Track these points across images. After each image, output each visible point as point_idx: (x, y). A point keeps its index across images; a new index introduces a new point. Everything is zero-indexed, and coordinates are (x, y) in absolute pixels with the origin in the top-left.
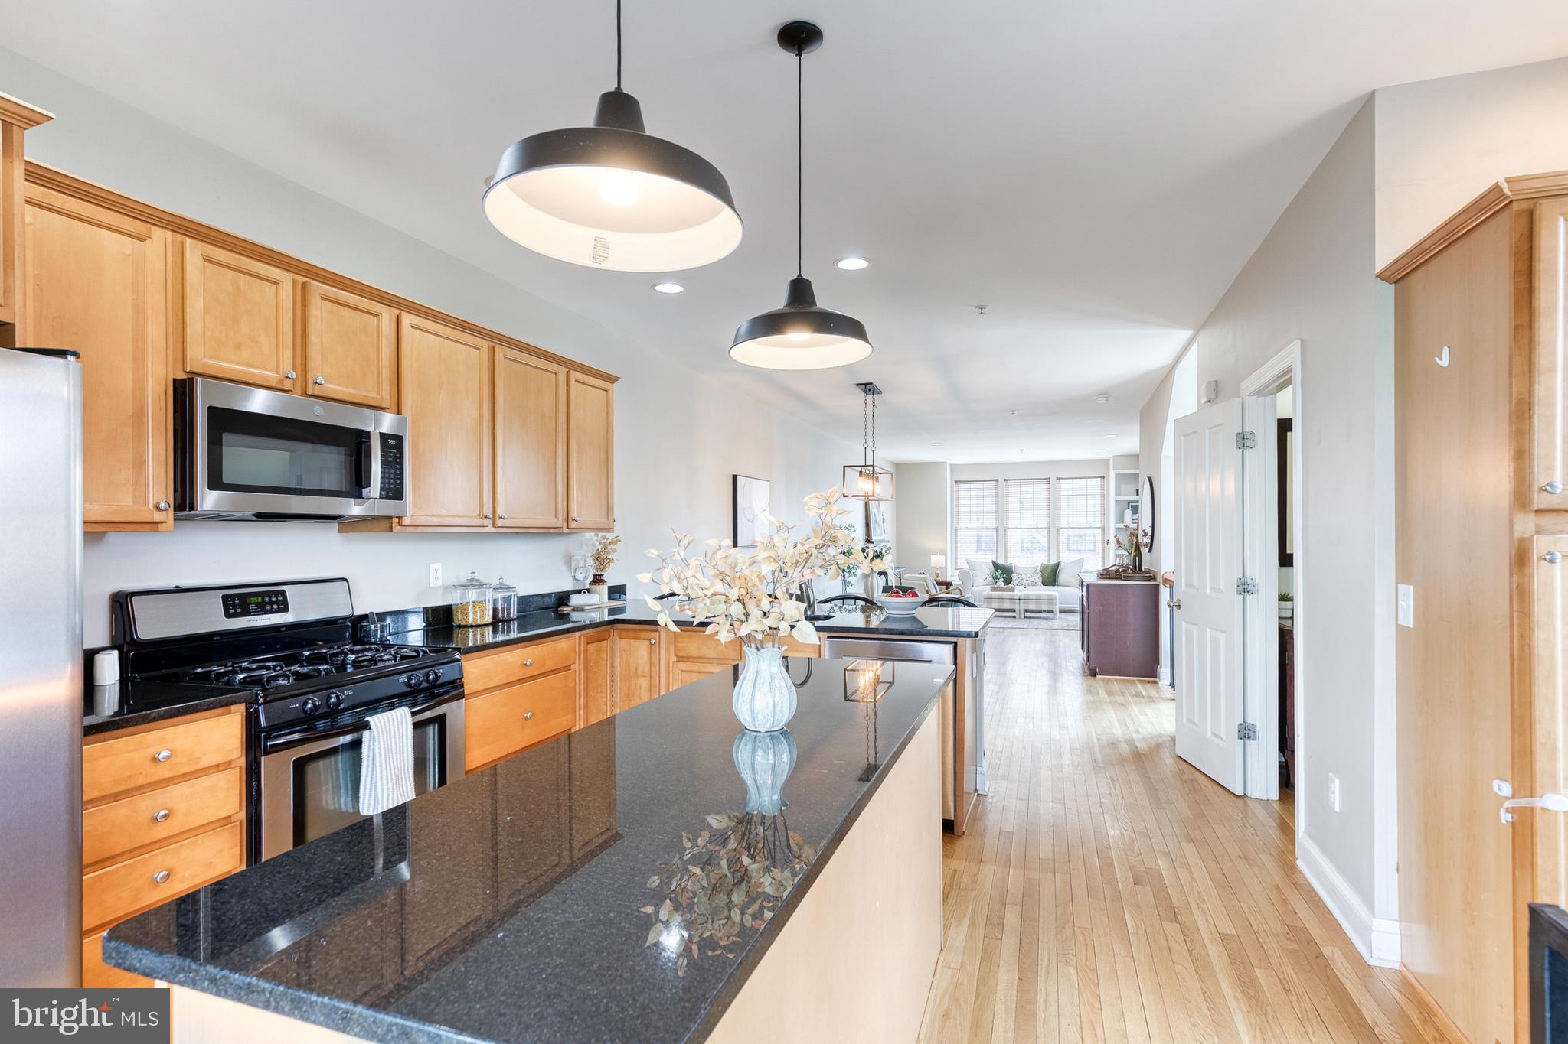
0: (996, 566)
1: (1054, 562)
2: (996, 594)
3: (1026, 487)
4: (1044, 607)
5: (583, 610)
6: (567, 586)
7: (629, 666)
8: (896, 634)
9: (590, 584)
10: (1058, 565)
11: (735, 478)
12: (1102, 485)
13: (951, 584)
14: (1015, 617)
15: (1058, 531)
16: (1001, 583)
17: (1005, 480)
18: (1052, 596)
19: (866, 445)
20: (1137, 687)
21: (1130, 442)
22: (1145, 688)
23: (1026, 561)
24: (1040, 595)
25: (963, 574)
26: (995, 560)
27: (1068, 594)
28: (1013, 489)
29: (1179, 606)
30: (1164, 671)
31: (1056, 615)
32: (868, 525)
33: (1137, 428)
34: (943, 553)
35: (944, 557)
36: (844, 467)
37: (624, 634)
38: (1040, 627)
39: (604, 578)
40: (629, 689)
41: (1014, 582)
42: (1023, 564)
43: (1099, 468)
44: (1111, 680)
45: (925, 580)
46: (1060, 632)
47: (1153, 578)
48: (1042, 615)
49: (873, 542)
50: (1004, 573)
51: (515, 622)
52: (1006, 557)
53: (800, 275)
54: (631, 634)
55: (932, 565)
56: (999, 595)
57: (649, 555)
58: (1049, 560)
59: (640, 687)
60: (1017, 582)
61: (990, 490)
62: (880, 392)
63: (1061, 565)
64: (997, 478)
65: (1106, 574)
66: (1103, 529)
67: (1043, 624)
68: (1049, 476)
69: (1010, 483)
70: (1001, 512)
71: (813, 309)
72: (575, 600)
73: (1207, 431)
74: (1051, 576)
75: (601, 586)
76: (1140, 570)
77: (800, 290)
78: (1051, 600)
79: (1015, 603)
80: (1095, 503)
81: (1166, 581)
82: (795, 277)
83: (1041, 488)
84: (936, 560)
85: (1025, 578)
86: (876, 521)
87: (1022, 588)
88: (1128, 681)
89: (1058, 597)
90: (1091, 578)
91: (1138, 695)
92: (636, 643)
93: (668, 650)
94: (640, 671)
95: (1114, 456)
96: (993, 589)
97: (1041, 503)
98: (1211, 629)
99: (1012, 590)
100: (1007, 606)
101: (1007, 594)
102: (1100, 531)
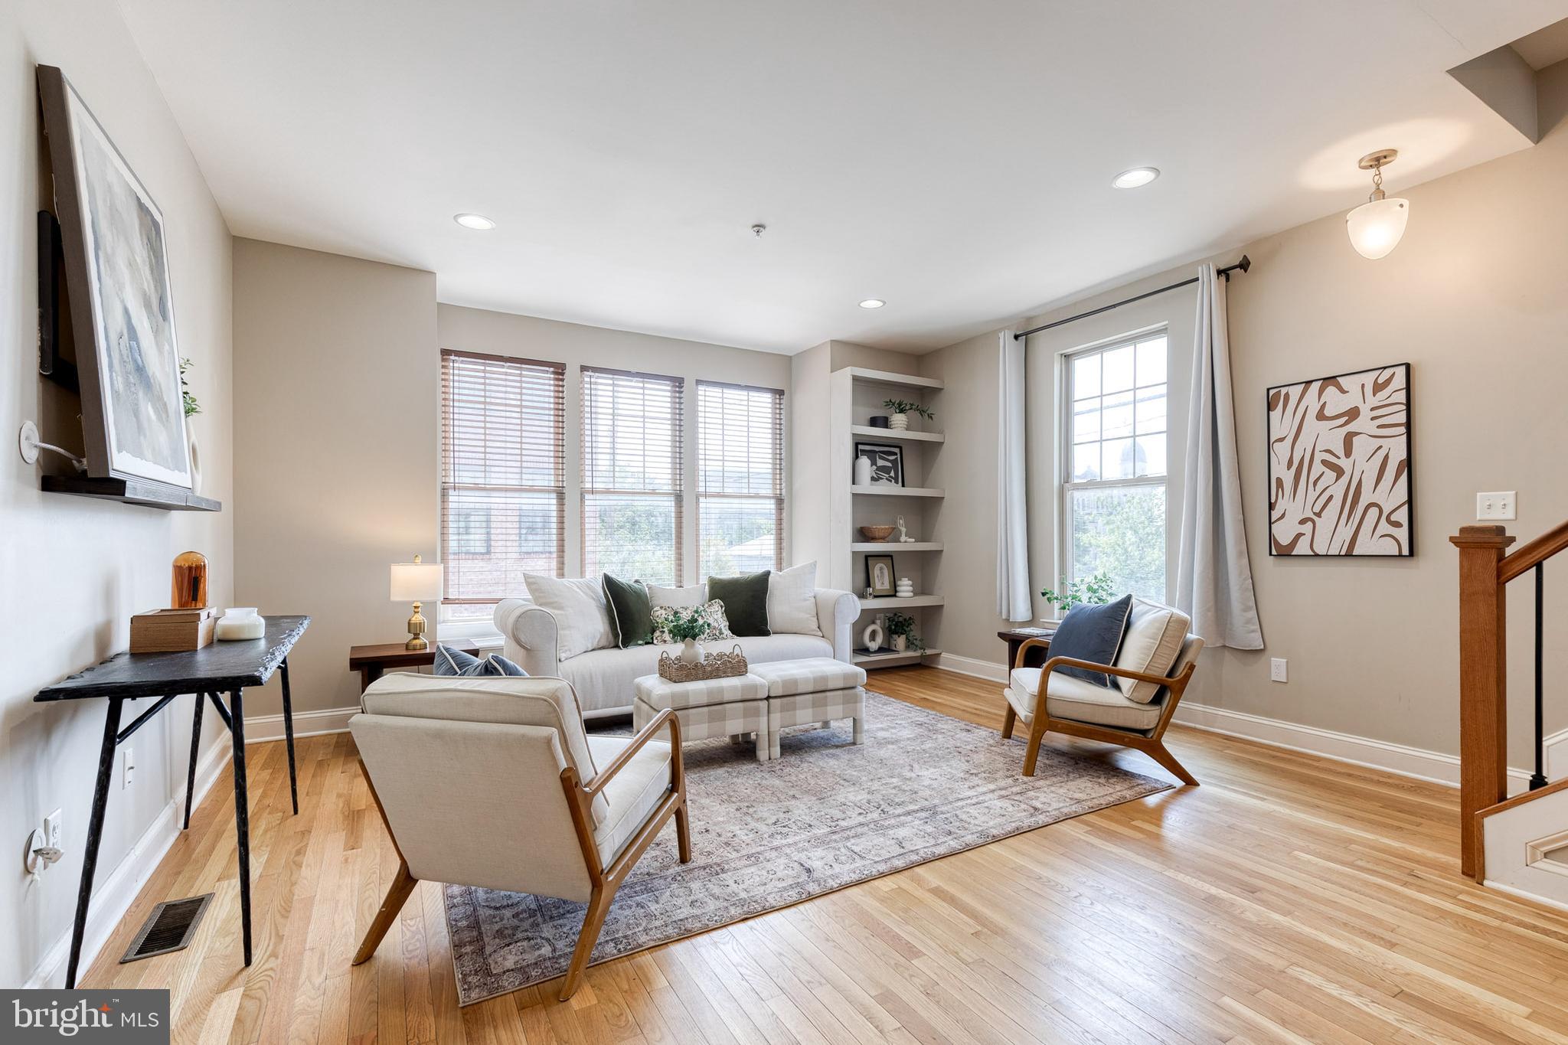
3: (629, 388)
12: (777, 409)
15: (697, 498)
24: (824, 678)
55: (396, 597)
56: (710, 692)
63: (772, 582)
64: (559, 360)
68: (682, 373)
69: (588, 376)
70: (567, 447)
74: (751, 611)
79: (756, 713)
83: (660, 396)
84: (410, 579)
95: (832, 341)
99: (737, 667)
101: (729, 684)
102: (770, 505)
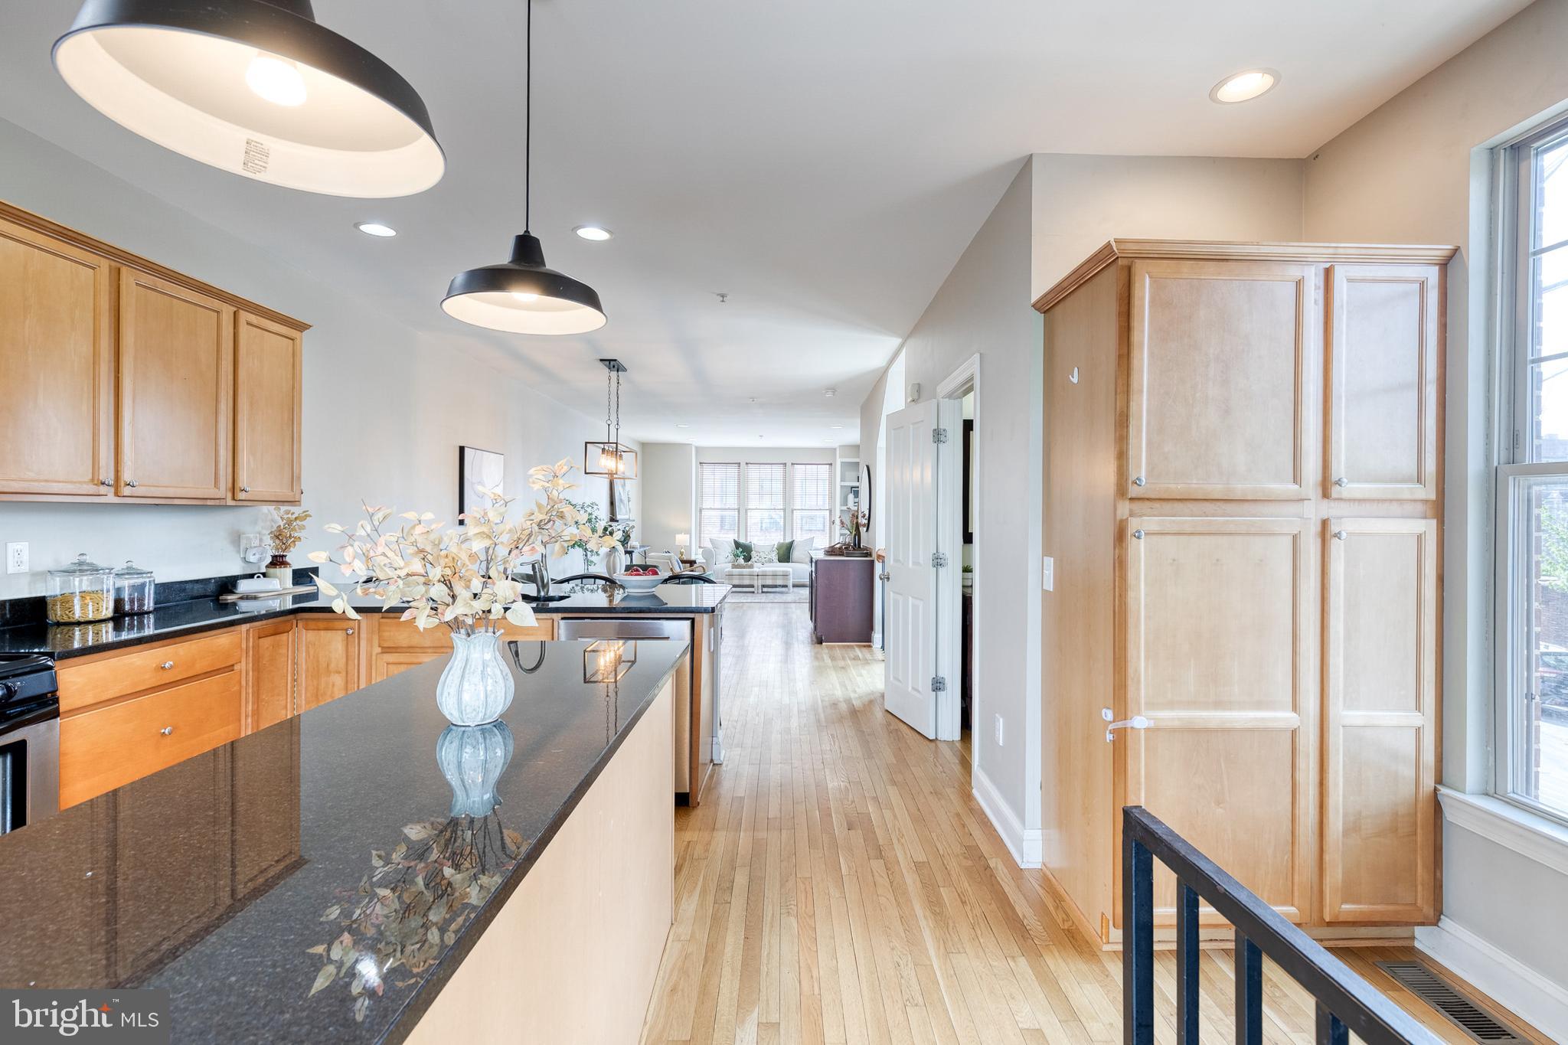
0: (737, 545)
1: (788, 540)
2: (737, 571)
3: (765, 471)
4: (779, 582)
5: (255, 598)
6: (232, 569)
7: (318, 661)
8: (634, 612)
9: (267, 567)
10: (792, 543)
11: (462, 449)
12: (831, 471)
13: (695, 562)
14: (753, 592)
15: (793, 512)
16: (741, 561)
17: (747, 464)
18: (787, 572)
19: (609, 422)
20: (855, 651)
21: (852, 434)
22: (861, 652)
23: (764, 542)
24: (776, 571)
25: (707, 553)
26: (736, 539)
27: (800, 570)
28: (754, 473)
29: (888, 579)
30: (877, 636)
31: (789, 589)
32: (612, 503)
33: (859, 421)
34: (688, 532)
35: (688, 536)
36: (586, 443)
37: (312, 624)
38: (776, 601)
39: (288, 559)
40: (318, 689)
41: (753, 560)
42: (761, 543)
43: (826, 456)
44: (834, 647)
45: (670, 559)
46: (793, 605)
47: (869, 554)
48: (777, 589)
49: (617, 521)
50: (744, 551)
51: (151, 616)
52: (746, 536)
53: (527, 231)
54: (321, 625)
55: (677, 543)
56: (739, 572)
57: (330, 530)
58: (784, 539)
59: (333, 685)
60: (756, 559)
61: (733, 471)
62: (625, 370)
63: (795, 543)
64: (739, 462)
65: (831, 551)
66: (830, 511)
67: (778, 598)
68: (786, 461)
69: (750, 466)
70: (742, 494)
71: (542, 269)
72: (244, 586)
73: (911, 426)
74: (785, 554)
75: (282, 569)
76: (859, 547)
77: (527, 248)
78: (785, 575)
79: (754, 579)
80: (824, 488)
81: (879, 557)
82: (522, 233)
83: (778, 472)
84: (681, 539)
85: (763, 555)
86: (621, 500)
87: (759, 564)
88: (848, 646)
89: (791, 573)
90: (820, 555)
91: (856, 658)
92: (329, 634)
93: (370, 641)
94: (333, 666)
95: (840, 446)
96: (734, 566)
97: (778, 486)
98: (912, 597)
99: (751, 567)
100: (746, 582)
101: (746, 571)
102: (828, 512)
